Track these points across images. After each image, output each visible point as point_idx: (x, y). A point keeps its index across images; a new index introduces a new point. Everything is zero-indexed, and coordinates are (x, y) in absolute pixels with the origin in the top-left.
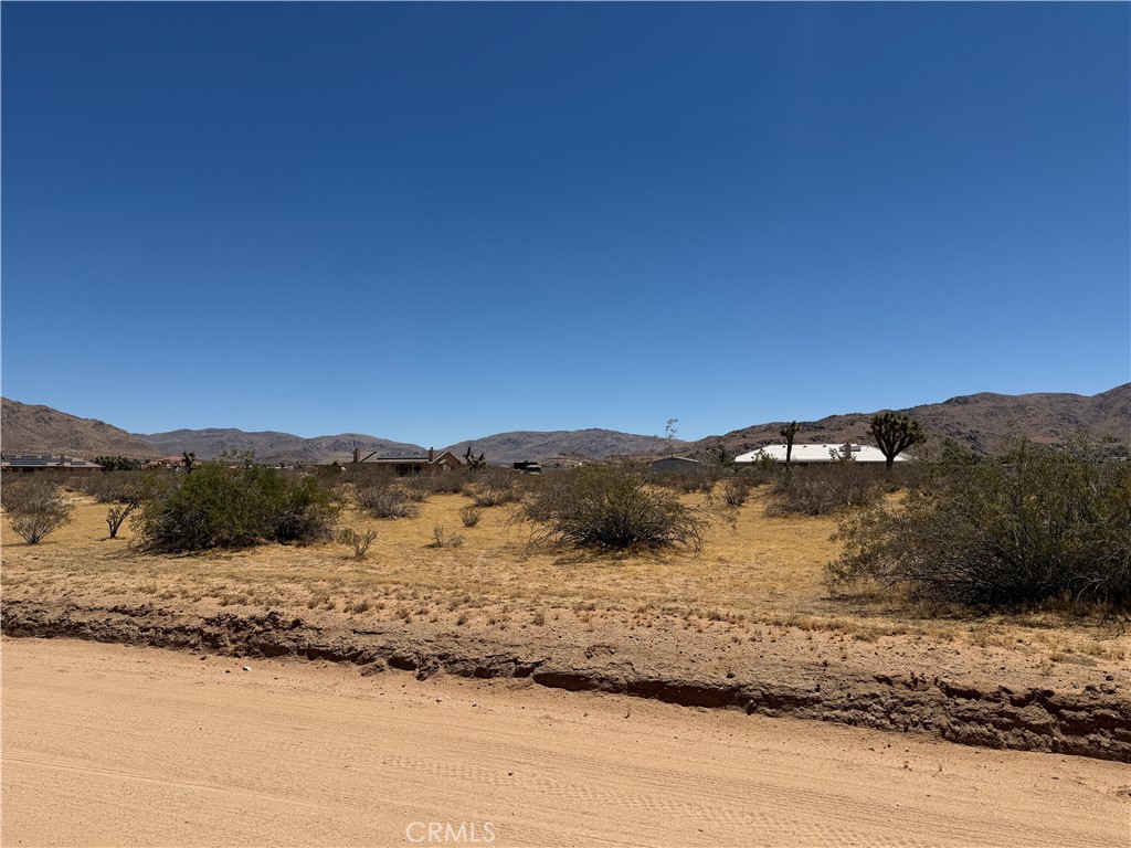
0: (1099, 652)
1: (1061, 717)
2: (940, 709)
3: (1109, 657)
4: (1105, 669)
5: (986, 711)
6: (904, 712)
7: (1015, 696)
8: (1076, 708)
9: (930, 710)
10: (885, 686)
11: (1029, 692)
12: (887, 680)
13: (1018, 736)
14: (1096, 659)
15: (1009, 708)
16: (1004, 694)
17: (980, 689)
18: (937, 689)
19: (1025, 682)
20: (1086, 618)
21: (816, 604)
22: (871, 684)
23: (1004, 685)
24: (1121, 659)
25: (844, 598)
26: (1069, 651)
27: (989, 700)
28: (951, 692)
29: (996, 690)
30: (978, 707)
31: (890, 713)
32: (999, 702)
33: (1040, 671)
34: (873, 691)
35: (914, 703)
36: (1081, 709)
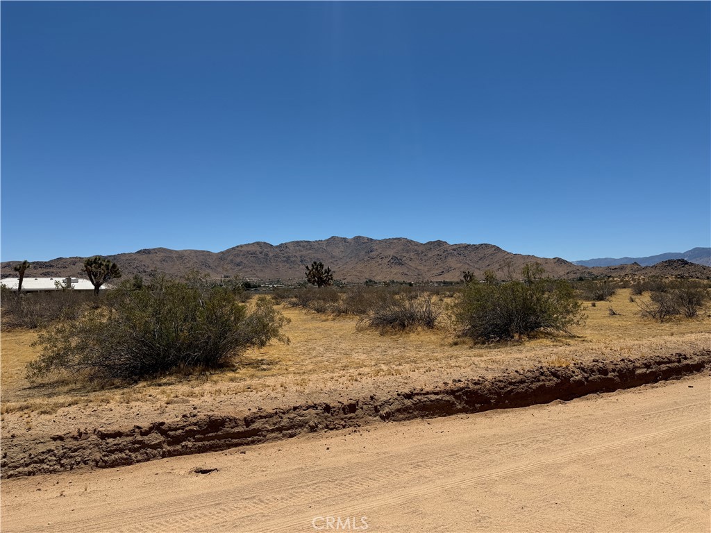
0: (192, 395)
1: (168, 436)
2: (96, 449)
3: (196, 397)
4: (193, 403)
5: (125, 443)
6: (71, 457)
7: (143, 430)
8: (176, 429)
9: (89, 451)
10: (59, 443)
11: (151, 425)
12: (60, 438)
13: (143, 454)
14: (190, 399)
15: (139, 438)
16: (137, 430)
17: (123, 430)
18: (95, 437)
19: (150, 420)
20: (190, 376)
21: (19, 393)
22: (48, 444)
23: (137, 424)
24: (202, 396)
25: (42, 386)
26: (177, 397)
27: (127, 436)
28: (103, 436)
29: (132, 429)
30: (120, 441)
31: (60, 460)
32: (133, 435)
33: (159, 411)
34: (49, 448)
35: (79, 449)
36: (179, 429)
